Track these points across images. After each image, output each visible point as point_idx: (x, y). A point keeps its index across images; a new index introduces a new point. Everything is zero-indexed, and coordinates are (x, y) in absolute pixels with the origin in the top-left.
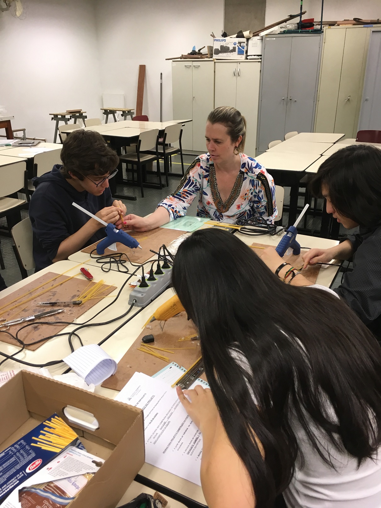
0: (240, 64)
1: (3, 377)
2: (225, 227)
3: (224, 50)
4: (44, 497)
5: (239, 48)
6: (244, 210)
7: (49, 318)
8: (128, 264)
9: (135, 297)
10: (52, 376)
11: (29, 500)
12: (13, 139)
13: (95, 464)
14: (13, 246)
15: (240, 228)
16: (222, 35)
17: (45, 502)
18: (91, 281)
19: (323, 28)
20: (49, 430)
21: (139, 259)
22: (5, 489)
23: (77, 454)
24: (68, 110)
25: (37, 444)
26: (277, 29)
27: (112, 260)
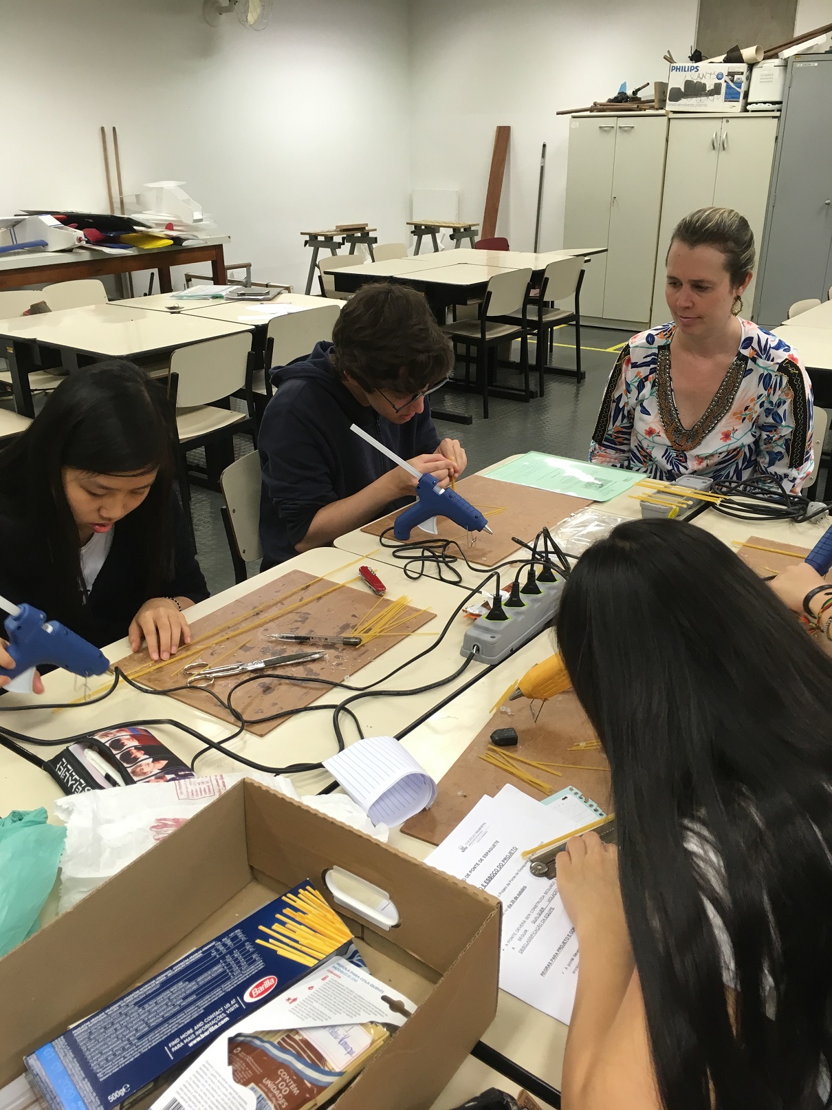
0: (728, 121)
1: (202, 787)
2: (682, 496)
3: (694, 90)
4: (280, 1061)
5: (728, 87)
6: (738, 444)
7: (294, 669)
8: (460, 566)
9: (477, 639)
10: (300, 796)
11: (249, 1062)
12: (225, 284)
13: (387, 1005)
14: (222, 510)
15: (721, 499)
16: (689, 57)
17: (281, 1072)
18: (381, 596)
20: (295, 915)
21: (484, 555)
22: (200, 1031)
23: (349, 976)
24: (339, 225)
25: (268, 942)
26: (822, 42)
27: (427, 553)
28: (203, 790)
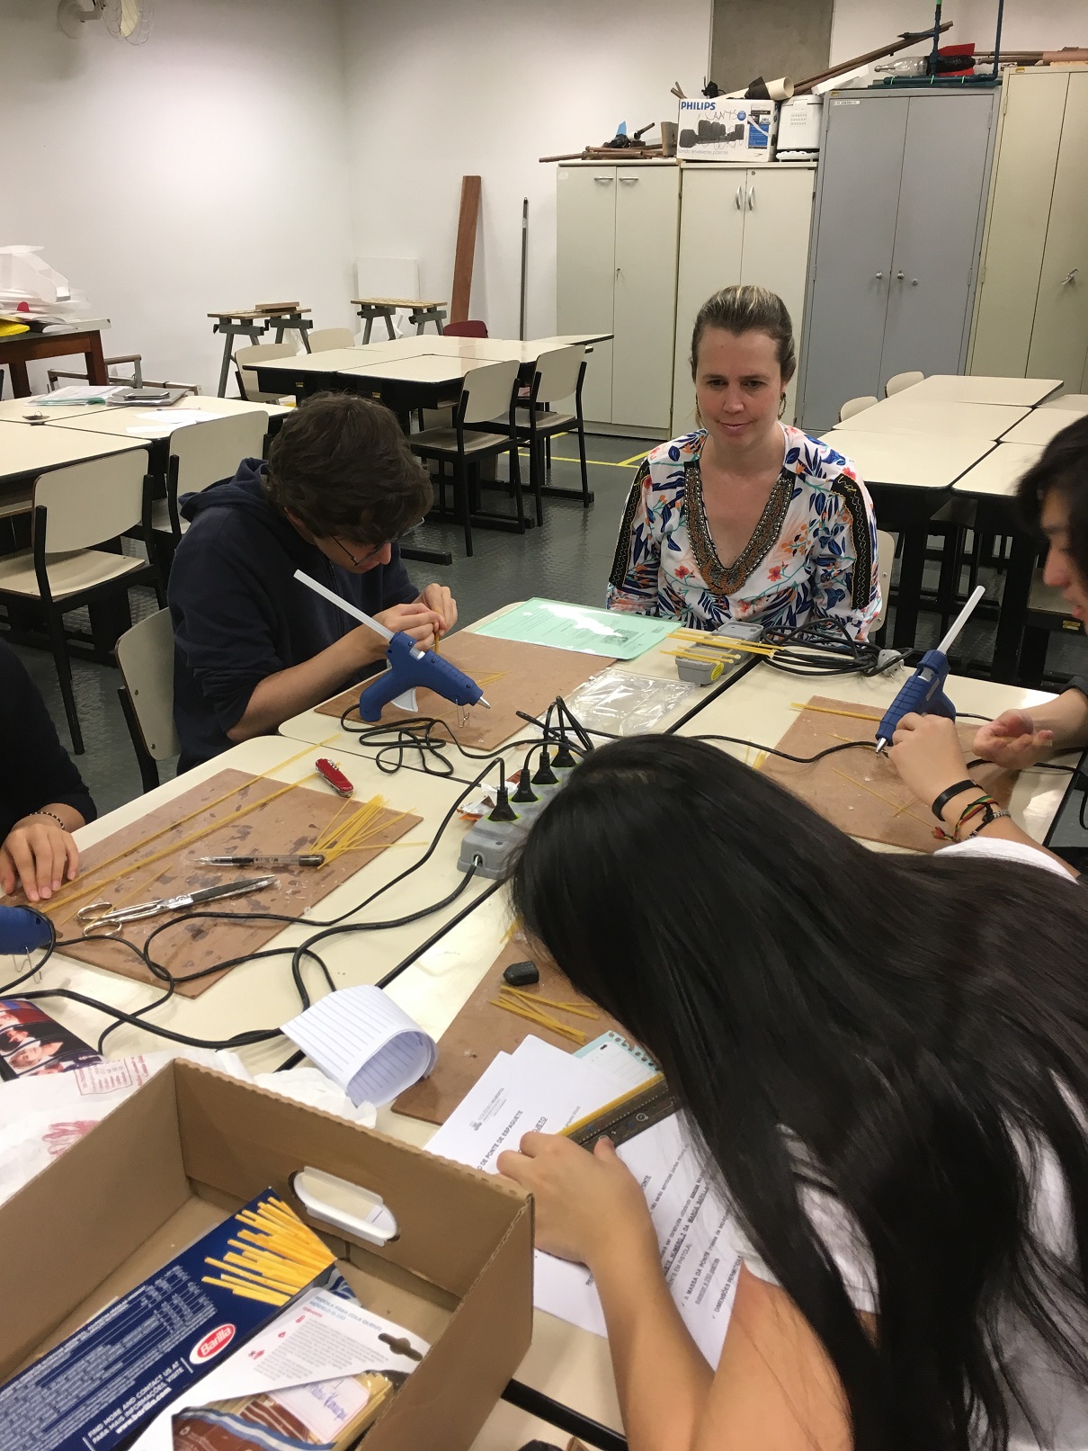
0: (754, 173)
1: (114, 1075)
2: (728, 649)
3: (711, 132)
4: (247, 1438)
5: (752, 130)
6: (790, 583)
7: (234, 903)
8: (451, 752)
9: (479, 848)
10: (252, 1075)
11: (203, 1445)
12: (106, 385)
13: (387, 1346)
14: (119, 691)
15: (774, 651)
16: (702, 91)
18: (347, 797)
19: (1000, 73)
20: (253, 1238)
21: (480, 736)
22: (132, 1410)
23: (334, 1313)
24: (260, 304)
25: (219, 1278)
26: (864, 74)
27: (405, 738)
28: (115, 1078)
